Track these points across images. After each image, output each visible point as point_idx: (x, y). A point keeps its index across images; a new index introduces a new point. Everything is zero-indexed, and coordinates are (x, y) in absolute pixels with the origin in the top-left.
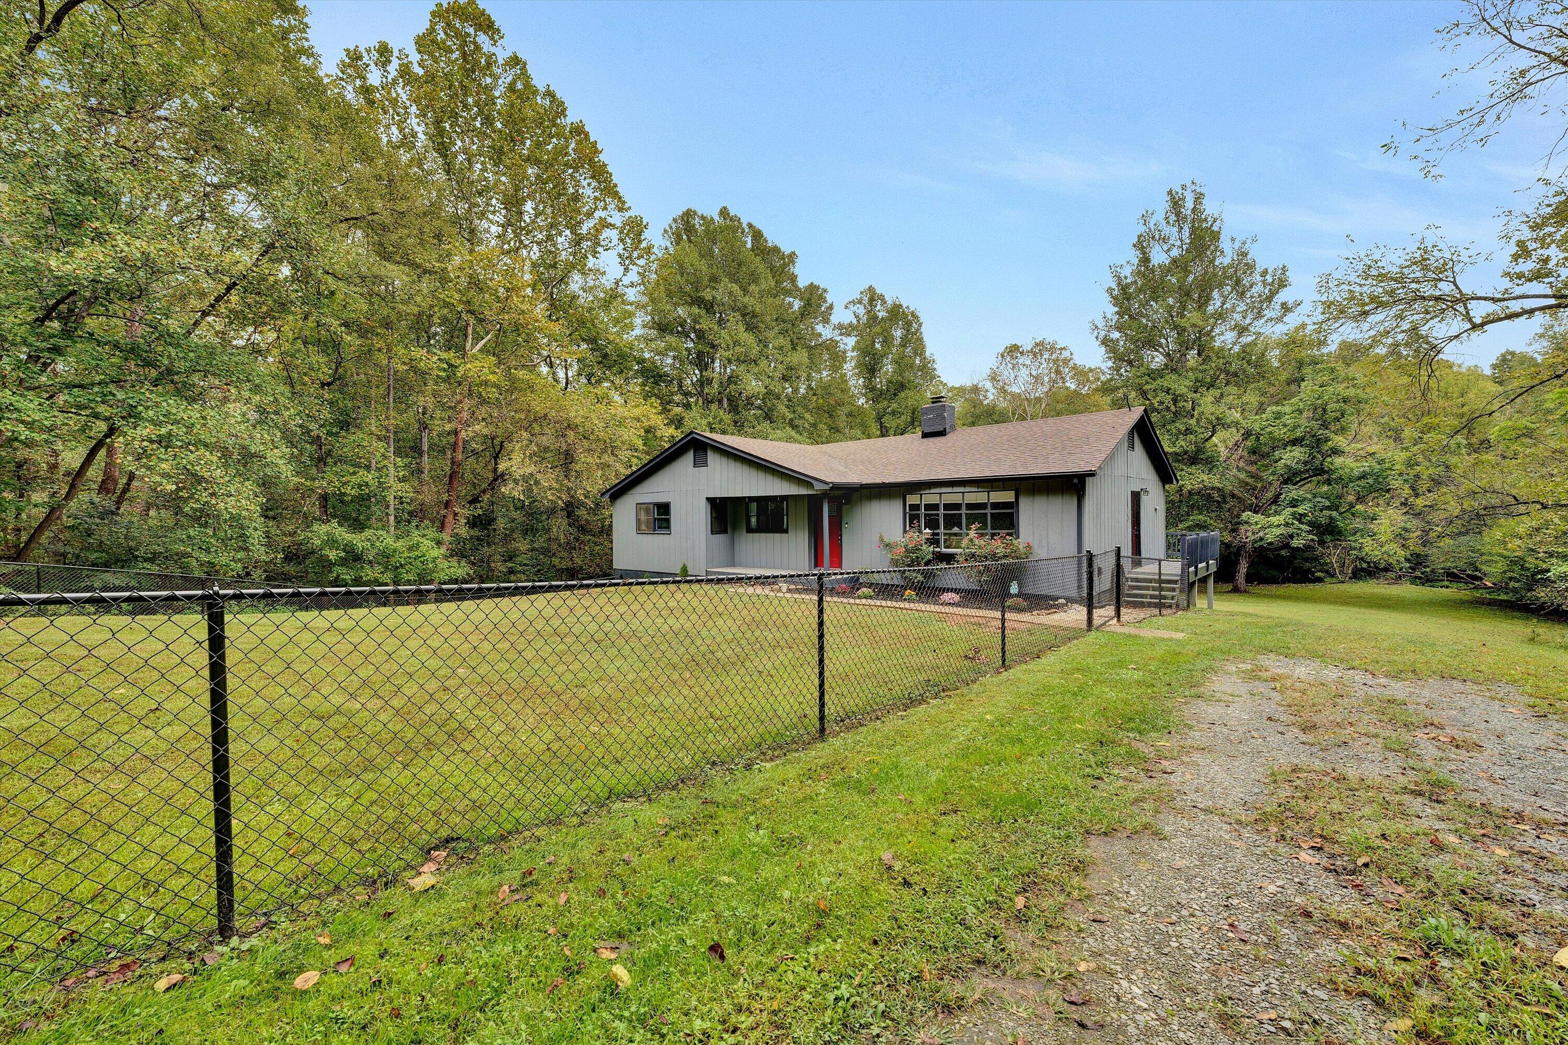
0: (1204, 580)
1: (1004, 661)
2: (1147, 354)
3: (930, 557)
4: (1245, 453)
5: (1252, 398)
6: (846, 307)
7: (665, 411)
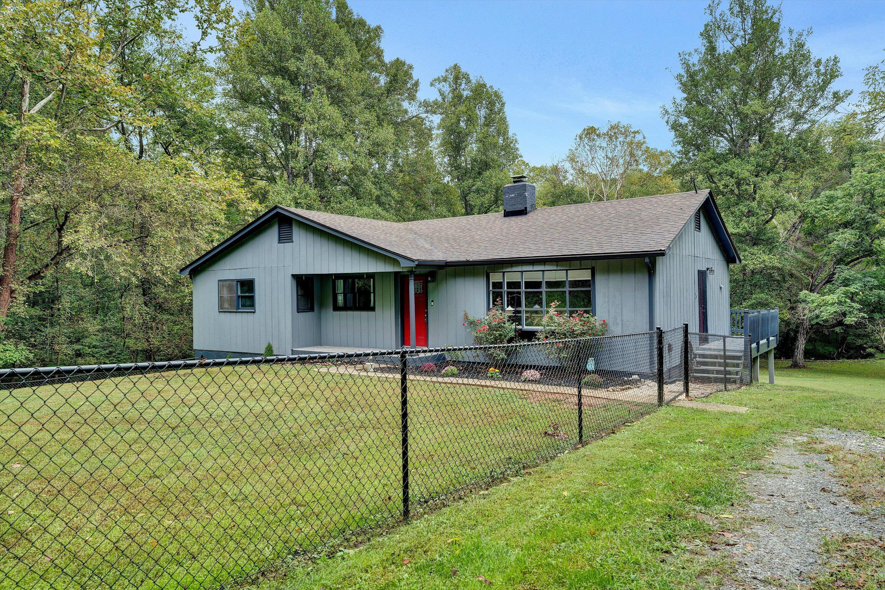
0: (765, 356)
1: (581, 437)
2: (713, 138)
3: (512, 334)
4: (802, 235)
5: (808, 182)
6: (432, 85)
7: (248, 184)
